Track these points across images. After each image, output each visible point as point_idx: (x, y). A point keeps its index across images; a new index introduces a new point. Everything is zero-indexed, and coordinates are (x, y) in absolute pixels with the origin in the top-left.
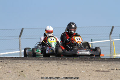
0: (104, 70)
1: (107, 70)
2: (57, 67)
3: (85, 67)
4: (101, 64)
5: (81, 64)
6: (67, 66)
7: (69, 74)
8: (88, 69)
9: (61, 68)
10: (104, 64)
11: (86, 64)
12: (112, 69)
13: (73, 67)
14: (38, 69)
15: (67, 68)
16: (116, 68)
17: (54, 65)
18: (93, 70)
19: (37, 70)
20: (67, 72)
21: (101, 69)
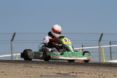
0: (65, 73)
1: (67, 73)
2: (21, 69)
3: (48, 70)
4: (65, 68)
5: (46, 67)
6: (32, 69)
7: (30, 76)
8: (51, 71)
9: (25, 70)
10: (67, 68)
11: (50, 67)
12: (73, 72)
13: (37, 70)
14: (4, 71)
15: (31, 70)
16: (76, 72)
17: (19, 68)
18: (54, 73)
19: (1, 71)
20: (29, 74)
21: (62, 72)
